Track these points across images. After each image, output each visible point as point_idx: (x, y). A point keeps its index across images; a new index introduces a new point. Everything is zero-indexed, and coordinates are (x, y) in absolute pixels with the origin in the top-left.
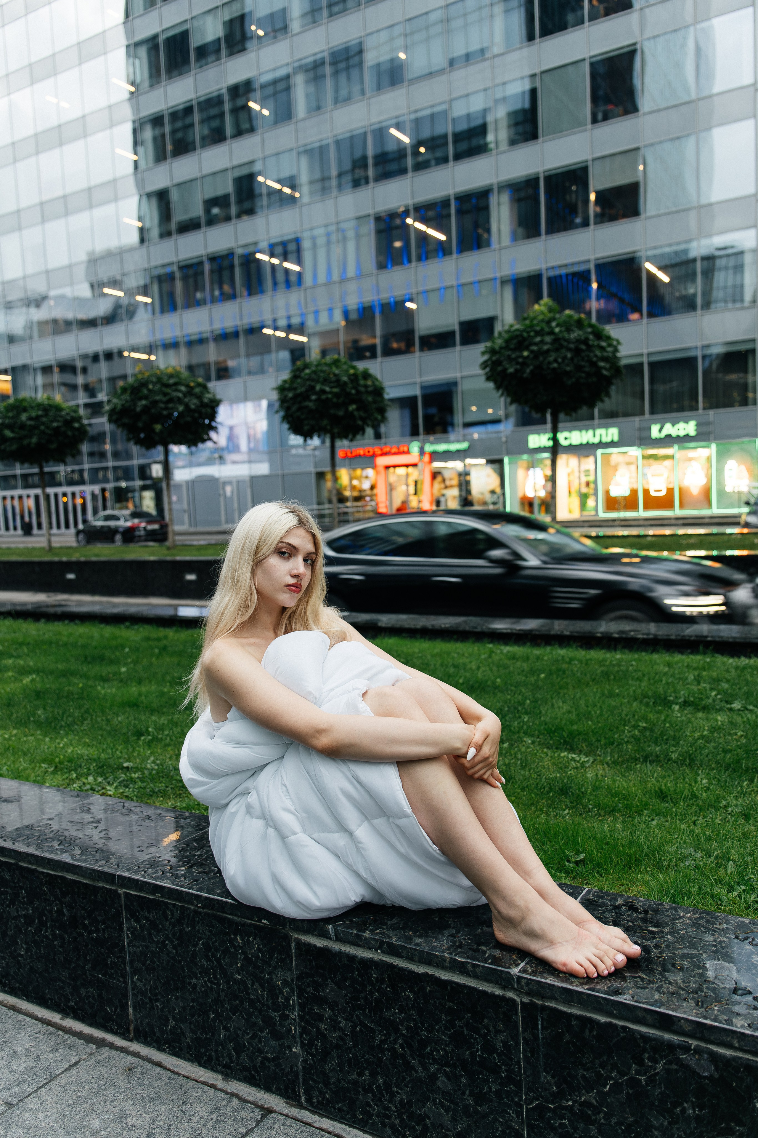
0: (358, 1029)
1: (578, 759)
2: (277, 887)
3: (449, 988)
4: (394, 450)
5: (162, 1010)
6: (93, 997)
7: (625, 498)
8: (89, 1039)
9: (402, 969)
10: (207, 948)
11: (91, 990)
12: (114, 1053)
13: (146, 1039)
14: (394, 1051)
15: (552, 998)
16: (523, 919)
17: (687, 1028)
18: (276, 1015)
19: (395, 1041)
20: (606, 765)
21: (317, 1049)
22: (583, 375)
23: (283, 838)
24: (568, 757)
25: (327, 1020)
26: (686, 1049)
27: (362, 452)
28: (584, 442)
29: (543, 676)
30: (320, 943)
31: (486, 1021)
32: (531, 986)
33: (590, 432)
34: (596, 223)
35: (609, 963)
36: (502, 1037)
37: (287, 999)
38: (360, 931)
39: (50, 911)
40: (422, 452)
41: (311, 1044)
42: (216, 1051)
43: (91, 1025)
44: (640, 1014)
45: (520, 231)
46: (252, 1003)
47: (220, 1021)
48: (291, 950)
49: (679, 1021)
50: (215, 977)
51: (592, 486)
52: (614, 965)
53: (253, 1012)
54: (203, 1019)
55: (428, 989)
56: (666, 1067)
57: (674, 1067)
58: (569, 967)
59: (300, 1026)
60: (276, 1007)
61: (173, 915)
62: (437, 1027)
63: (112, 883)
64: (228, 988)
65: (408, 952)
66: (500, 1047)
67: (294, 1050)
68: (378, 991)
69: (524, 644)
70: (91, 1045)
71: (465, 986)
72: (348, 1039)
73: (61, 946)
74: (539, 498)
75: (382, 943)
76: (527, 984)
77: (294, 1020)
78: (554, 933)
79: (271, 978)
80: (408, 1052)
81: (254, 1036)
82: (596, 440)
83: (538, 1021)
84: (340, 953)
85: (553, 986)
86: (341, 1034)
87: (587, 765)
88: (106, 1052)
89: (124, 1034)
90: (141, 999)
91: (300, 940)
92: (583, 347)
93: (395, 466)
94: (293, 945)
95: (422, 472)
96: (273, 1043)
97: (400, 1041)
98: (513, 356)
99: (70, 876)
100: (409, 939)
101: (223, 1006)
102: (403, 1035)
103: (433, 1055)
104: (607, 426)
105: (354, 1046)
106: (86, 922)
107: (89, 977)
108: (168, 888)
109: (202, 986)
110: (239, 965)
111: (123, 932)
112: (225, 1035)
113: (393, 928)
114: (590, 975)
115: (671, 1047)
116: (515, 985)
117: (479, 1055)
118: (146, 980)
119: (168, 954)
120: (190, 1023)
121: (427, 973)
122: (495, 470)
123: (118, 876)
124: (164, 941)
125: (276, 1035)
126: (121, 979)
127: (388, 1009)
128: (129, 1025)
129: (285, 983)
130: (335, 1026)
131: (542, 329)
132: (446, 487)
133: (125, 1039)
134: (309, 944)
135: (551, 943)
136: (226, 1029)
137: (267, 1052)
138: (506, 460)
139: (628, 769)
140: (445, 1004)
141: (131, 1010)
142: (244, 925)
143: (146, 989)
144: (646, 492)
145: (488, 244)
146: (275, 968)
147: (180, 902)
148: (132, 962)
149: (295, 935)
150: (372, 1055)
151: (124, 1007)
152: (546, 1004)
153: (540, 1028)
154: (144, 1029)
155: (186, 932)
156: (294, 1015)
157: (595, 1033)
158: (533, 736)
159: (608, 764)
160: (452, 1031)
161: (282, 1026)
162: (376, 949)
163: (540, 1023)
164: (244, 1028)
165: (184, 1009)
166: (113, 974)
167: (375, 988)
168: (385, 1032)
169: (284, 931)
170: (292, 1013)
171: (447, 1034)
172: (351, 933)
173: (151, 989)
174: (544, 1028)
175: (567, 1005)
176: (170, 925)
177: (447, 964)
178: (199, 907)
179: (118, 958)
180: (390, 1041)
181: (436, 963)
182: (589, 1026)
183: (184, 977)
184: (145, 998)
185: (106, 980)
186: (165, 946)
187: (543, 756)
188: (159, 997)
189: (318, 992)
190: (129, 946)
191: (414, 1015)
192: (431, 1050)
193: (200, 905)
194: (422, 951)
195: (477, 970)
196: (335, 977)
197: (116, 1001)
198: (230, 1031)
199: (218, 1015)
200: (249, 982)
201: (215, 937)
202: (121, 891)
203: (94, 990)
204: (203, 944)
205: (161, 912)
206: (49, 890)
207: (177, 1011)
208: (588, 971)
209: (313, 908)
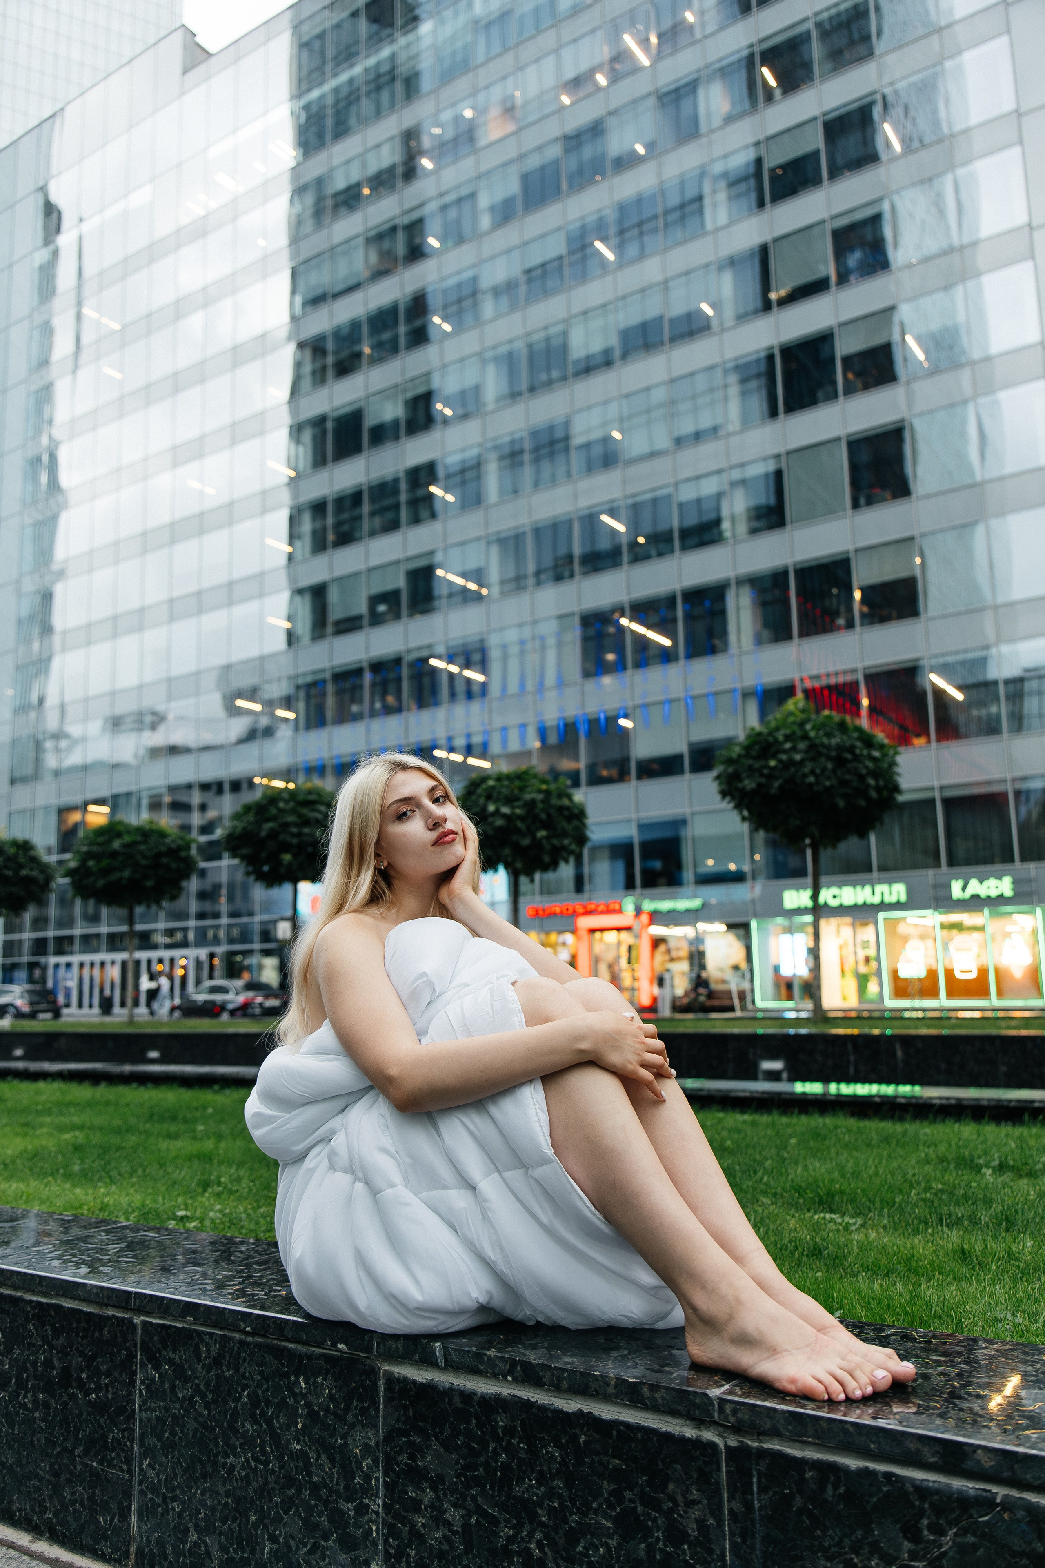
0: (473, 1521)
1: (840, 1220)
2: (362, 1274)
3: (615, 1433)
4: (601, 908)
5: (180, 1515)
6: (82, 1502)
7: (920, 980)
9: (543, 1409)
10: (255, 1401)
11: (80, 1489)
14: (527, 1553)
15: (775, 1433)
16: (731, 1317)
17: (989, 1463)
18: (348, 1507)
19: (531, 1535)
20: (881, 1230)
21: (408, 1562)
23: (374, 1193)
24: (824, 1218)
25: (426, 1509)
26: (987, 1503)
27: (558, 910)
28: (860, 902)
29: (793, 1141)
30: (420, 1375)
31: (671, 1486)
32: (740, 1415)
33: (868, 889)
34: (863, 624)
35: (864, 1380)
36: (695, 1513)
37: (367, 1478)
38: (483, 1349)
39: (34, 1364)
40: (638, 911)
41: (400, 1554)
44: (912, 1446)
45: (766, 632)
46: (315, 1488)
47: (266, 1527)
48: (377, 1392)
49: (973, 1452)
50: (263, 1451)
51: (874, 964)
52: (873, 1385)
53: (316, 1505)
54: (239, 1526)
55: (583, 1438)
56: (958, 1540)
57: (970, 1539)
58: (799, 1385)
59: (385, 1524)
60: (350, 1494)
61: (208, 1351)
62: (595, 1505)
63: (126, 1309)
64: (281, 1468)
65: (553, 1375)
66: (693, 1530)
68: (506, 1450)
69: (769, 1112)
71: (639, 1428)
72: (456, 1539)
73: (42, 1420)
74: (800, 977)
75: (514, 1363)
76: (735, 1412)
77: (377, 1513)
78: (777, 1336)
79: (346, 1445)
80: (550, 1554)
81: (315, 1548)
82: (876, 900)
83: (751, 1477)
84: (451, 1392)
85: (775, 1410)
86: (446, 1531)
87: (854, 1228)
89: (118, 1561)
90: (152, 1499)
91: (392, 1373)
93: (602, 930)
94: (381, 1384)
95: (638, 936)
96: (342, 1557)
97: (538, 1535)
98: (757, 765)
99: (68, 1304)
100: (558, 1358)
101: (271, 1500)
102: (543, 1524)
103: (588, 1556)
104: (890, 882)
105: (466, 1552)
106: (84, 1376)
107: (79, 1467)
108: (205, 1305)
109: (243, 1468)
110: (300, 1426)
111: (134, 1387)
112: (271, 1549)
113: (534, 1347)
114: (834, 1397)
115: (964, 1502)
116: (716, 1415)
117: (661, 1550)
118: (161, 1465)
119: (196, 1419)
120: (220, 1534)
121: (581, 1410)
122: (738, 937)
123: (136, 1293)
124: (193, 1397)
125: (348, 1544)
126: (125, 1467)
127: (520, 1480)
128: (128, 1546)
129: (367, 1450)
130: (438, 1519)
131: (793, 733)
132: (672, 960)
134: (405, 1380)
135: (773, 1351)
136: (273, 1539)
138: (754, 924)
139: (916, 1232)
140: (608, 1463)
141: (134, 1519)
142: (310, 1357)
143: (160, 1481)
144: (949, 973)
145: (724, 648)
146: (352, 1426)
147: (221, 1329)
148: (142, 1437)
149: (386, 1367)
151: (124, 1514)
152: (765, 1446)
153: (755, 1489)
154: (151, 1550)
155: (225, 1378)
156: (377, 1504)
157: (842, 1490)
158: (775, 1195)
159: (885, 1227)
160: (618, 1510)
161: (358, 1526)
162: (505, 1377)
163: (755, 1480)
164: (300, 1536)
165: (213, 1510)
166: (113, 1459)
167: (501, 1446)
168: (514, 1521)
169: (368, 1361)
170: (375, 1501)
171: (611, 1517)
172: (469, 1352)
173: (166, 1479)
174: (762, 1489)
175: (797, 1445)
176: (203, 1368)
177: (611, 1390)
178: (247, 1334)
179: (123, 1431)
180: (522, 1538)
181: (596, 1390)
182: (832, 1478)
183: (216, 1456)
184: (157, 1496)
185: (103, 1470)
186: (192, 1403)
187: (788, 1218)
188: (178, 1492)
189: (415, 1462)
190: (141, 1410)
191: (560, 1488)
192: (585, 1548)
193: (248, 1329)
194: (573, 1371)
195: (658, 1395)
196: (442, 1433)
197: (113, 1506)
198: (278, 1542)
199: (262, 1516)
200: (313, 1455)
201: (267, 1382)
202: (137, 1320)
203: (84, 1489)
204: (249, 1395)
205: (192, 1349)
206: (36, 1329)
207: (202, 1515)
208: (830, 1390)
209: (412, 1305)
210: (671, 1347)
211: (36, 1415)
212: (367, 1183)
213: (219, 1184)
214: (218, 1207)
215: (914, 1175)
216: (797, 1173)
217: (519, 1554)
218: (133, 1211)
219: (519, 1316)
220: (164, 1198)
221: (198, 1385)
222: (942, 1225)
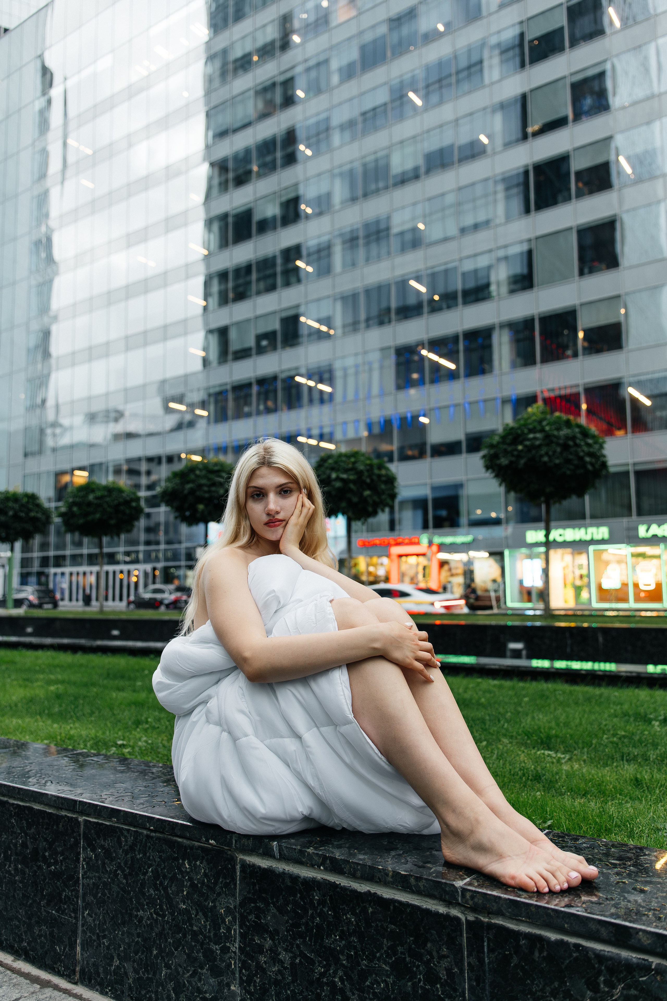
0: (297, 961)
1: (554, 755)
2: (226, 794)
3: (392, 907)
4: (407, 541)
5: (108, 948)
6: (45, 936)
7: (616, 590)
8: (35, 980)
9: (344, 889)
10: (156, 875)
11: (44, 928)
12: (56, 993)
13: (90, 981)
14: (333, 985)
15: (499, 913)
16: (472, 832)
17: (646, 941)
18: (216, 948)
19: (335, 973)
20: (582, 763)
21: (255, 986)
22: (571, 467)
23: (235, 741)
24: (544, 754)
25: (267, 951)
26: (646, 968)
27: (378, 542)
28: (577, 539)
29: (526, 699)
30: (264, 863)
31: (429, 945)
32: (476, 900)
33: (583, 530)
34: (584, 354)
35: (562, 878)
36: (445, 963)
37: (229, 929)
38: (304, 847)
39: (15, 845)
40: (431, 544)
41: (250, 980)
42: (156, 993)
43: (40, 967)
45: (519, 361)
46: (195, 934)
47: (162, 957)
48: (236, 873)
49: (637, 933)
50: (161, 909)
51: (585, 580)
52: (568, 882)
53: (195, 946)
54: (146, 957)
55: (370, 910)
56: (625, 992)
57: (633, 992)
58: (517, 880)
59: (240, 960)
60: (218, 940)
61: (126, 841)
62: (378, 955)
63: (74, 811)
64: (173, 920)
65: (351, 867)
66: (443, 975)
67: (232, 988)
68: (319, 915)
69: (511, 679)
70: (35, 985)
71: (408, 905)
72: (287, 973)
73: (21, 882)
74: (536, 587)
75: (325, 858)
76: (472, 897)
77: (235, 953)
78: (503, 846)
79: (215, 907)
80: (348, 986)
81: (195, 973)
82: (588, 538)
83: (483, 942)
84: (284, 875)
85: (500, 897)
86: (280, 967)
87: (563, 761)
88: (48, 992)
89: (69, 976)
90: (90, 937)
91: (245, 861)
92: (571, 443)
93: (407, 555)
94: (238, 867)
95: (430, 561)
96: (212, 981)
97: (340, 973)
98: (509, 449)
99: (37, 807)
100: (354, 855)
101: (166, 941)
102: (343, 965)
103: (373, 988)
104: (598, 526)
105: (293, 981)
106: (47, 854)
107: (44, 913)
108: (124, 811)
109: (148, 919)
110: (185, 893)
111: (79, 863)
112: (166, 973)
113: (339, 847)
114: (541, 890)
115: (629, 967)
116: (460, 899)
117: (422, 987)
118: (96, 914)
119: (118, 885)
120: (134, 961)
121: (369, 891)
122: (496, 562)
123: (80, 801)
124: (116, 871)
125: (216, 972)
126: (73, 915)
127: (329, 936)
128: (76, 966)
129: (229, 911)
130: (275, 959)
131: (535, 428)
132: (452, 575)
133: (70, 982)
134: (253, 866)
135: (500, 856)
136: (168, 966)
137: (206, 992)
138: (506, 553)
139: (606, 765)
140: (387, 927)
141: (79, 949)
142: (192, 848)
143: (95, 925)
144: (636, 586)
145: (491, 370)
146: (219, 894)
147: (135, 827)
148: (84, 895)
149: (241, 856)
150: (311, 991)
151: (73, 946)
152: (493, 921)
153: (486, 950)
154: (89, 970)
155: (137, 859)
156: (235, 947)
157: (545, 954)
158: (511, 737)
159: (584, 761)
160: (394, 959)
161: (222, 960)
162: (319, 867)
163: (486, 944)
164: (185, 965)
165: (129, 945)
166: (66, 909)
167: (316, 912)
168: (325, 963)
169: (229, 852)
170: (233, 945)
171: (389, 963)
172: (295, 849)
173: (99, 924)
174: (491, 951)
175: (514, 921)
176: (123, 852)
177: (389, 879)
178: (151, 831)
179: (72, 891)
180: (330, 974)
181: (379, 879)
182: (538, 945)
183: (131, 910)
184: (93, 935)
185: (59, 916)
186: (116, 875)
187: (520, 753)
188: (107, 933)
189: (260, 920)
190: (83, 878)
191: (355, 942)
192: (371, 983)
193: (152, 828)
194: (364, 866)
195: (421, 884)
196: (277, 902)
197: (66, 940)
198: (171, 969)
199: (161, 950)
200: (194, 912)
201: (164, 863)
202: (81, 819)
203: (47, 928)
204: (152, 871)
205: (116, 839)
206: (17, 822)
207: (122, 949)
208: (538, 885)
209: (258, 816)
210: (432, 849)
211: (17, 878)
212: (229, 733)
213: (147, 722)
214: (144, 739)
215: (606, 725)
216: (527, 722)
217: (327, 984)
218: (90, 740)
219: (330, 823)
220: (110, 732)
221: (120, 863)
222: (623, 760)
